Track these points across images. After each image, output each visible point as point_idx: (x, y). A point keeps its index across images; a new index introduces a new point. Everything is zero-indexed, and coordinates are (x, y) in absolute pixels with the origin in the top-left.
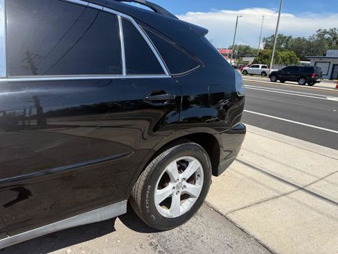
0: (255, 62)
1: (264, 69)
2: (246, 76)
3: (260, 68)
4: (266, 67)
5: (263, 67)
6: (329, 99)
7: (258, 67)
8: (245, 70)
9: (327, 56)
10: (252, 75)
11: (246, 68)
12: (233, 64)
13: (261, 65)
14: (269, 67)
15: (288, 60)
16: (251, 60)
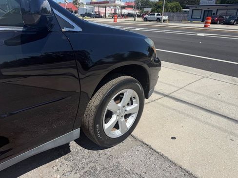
0: (153, 11)
1: (158, 16)
2: (146, 22)
3: (156, 16)
4: (159, 15)
5: (157, 15)
6: (198, 35)
7: (154, 14)
8: (146, 18)
9: (200, 5)
10: (150, 21)
11: (146, 16)
12: (138, 14)
13: (156, 14)
14: (162, 14)
15: (175, 8)
16: (149, 10)
